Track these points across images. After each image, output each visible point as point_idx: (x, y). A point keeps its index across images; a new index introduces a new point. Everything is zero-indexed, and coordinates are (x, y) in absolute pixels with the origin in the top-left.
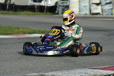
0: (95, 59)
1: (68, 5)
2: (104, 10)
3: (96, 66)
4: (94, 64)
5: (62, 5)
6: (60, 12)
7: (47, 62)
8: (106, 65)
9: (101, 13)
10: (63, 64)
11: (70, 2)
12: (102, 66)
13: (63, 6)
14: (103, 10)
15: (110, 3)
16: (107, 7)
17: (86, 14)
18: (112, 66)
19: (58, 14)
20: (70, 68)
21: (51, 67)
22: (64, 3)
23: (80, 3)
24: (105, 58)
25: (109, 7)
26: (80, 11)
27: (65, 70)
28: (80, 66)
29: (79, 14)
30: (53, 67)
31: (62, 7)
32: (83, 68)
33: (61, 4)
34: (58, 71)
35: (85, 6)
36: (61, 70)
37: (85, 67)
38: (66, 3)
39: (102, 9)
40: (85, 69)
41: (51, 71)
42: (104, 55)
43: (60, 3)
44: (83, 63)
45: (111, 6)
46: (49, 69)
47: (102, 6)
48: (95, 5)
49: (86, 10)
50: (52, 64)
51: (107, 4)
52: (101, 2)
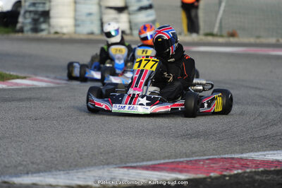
0: (128, 143)
1: (47, 9)
2: (136, 24)
3: (132, 162)
4: (127, 157)
5: (32, 9)
6: (27, 28)
7: (13, 152)
8: (157, 159)
9: (128, 31)
10: (52, 157)
11: (52, 4)
12: (147, 160)
13: (36, 12)
14: (132, 24)
15: (150, 7)
16: (143, 18)
17: (92, 33)
18: (170, 161)
19: (21, 31)
20: (70, 166)
21: (25, 163)
22: (37, 5)
23: (78, 5)
24: (151, 143)
25: (148, 16)
26: (76, 25)
27: (60, 171)
28: (94, 161)
29: (75, 33)
30: (29, 162)
31: (32, 15)
32: (101, 166)
33: (30, 6)
34: (42, 172)
35: (90, 14)
36: (50, 171)
37: (108, 164)
38: (41, 5)
39: (130, 22)
40: (107, 168)
41: (28, 173)
42: (148, 135)
43: (27, 4)
44: (101, 153)
45: (151, 15)
46: (21, 168)
47: (129, 14)
48: (113, 12)
49: (92, 23)
50: (26, 155)
51: (142, 9)
52: (129, 5)
